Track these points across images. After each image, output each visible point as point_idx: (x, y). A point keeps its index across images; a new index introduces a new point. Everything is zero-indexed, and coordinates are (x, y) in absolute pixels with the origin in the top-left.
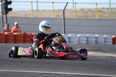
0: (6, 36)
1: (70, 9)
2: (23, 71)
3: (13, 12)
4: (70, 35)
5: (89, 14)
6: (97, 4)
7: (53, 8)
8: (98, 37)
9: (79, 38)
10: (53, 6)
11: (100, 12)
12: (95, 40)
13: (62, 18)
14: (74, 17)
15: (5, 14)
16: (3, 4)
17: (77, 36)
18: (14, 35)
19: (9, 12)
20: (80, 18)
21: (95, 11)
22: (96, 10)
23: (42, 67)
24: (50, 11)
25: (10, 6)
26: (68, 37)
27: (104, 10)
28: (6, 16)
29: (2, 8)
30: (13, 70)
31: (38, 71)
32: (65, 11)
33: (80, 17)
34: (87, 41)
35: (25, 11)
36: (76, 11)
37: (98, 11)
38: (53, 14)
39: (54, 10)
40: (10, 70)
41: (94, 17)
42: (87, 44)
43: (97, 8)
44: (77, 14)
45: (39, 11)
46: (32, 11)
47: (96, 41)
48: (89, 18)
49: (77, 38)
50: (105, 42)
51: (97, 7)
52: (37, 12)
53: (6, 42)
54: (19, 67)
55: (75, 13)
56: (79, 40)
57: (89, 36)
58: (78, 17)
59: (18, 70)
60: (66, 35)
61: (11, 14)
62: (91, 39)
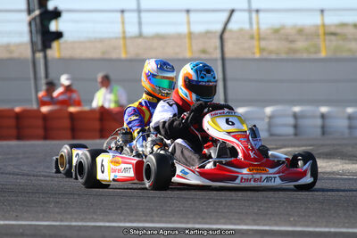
0: (45, 117)
1: (241, 30)
2: (107, 224)
3: (66, 42)
5: (301, 44)
6: (322, 11)
7: (189, 28)
8: (328, 112)
9: (271, 117)
10: (189, 23)
11: (333, 38)
12: (319, 122)
13: (216, 60)
14: (254, 53)
15: (39, 51)
16: (34, 19)
17: (264, 113)
18: (71, 114)
19: (55, 44)
20: (273, 56)
21: (318, 35)
22: (321, 32)
23: (166, 210)
24: (179, 36)
25: (57, 26)
27: (345, 30)
28: (45, 57)
29: (31, 32)
30: (76, 221)
31: (152, 222)
32: (226, 35)
33: (271, 52)
34: (295, 127)
35: (101, 41)
36: (259, 34)
37: (326, 34)
38: (187, 45)
39: (191, 35)
40: (67, 220)
41: (316, 53)
42: (296, 135)
43: (324, 25)
44: (263, 44)
45: (146, 38)
46: (124, 38)
47: (323, 127)
48: (298, 56)
49: (262, 119)
50: (350, 127)
51: (323, 19)
52: (140, 41)
53: (46, 137)
54: (95, 213)
55: (255, 43)
56: (270, 125)
57: (302, 111)
58: (265, 55)
59: (90, 220)
61: (59, 49)
62: (309, 122)
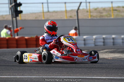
0: (17, 40)
1: (83, 9)
4: (85, 37)
5: (104, 14)
6: (112, 2)
7: (66, 9)
8: (115, 37)
9: (95, 39)
10: (66, 7)
11: (116, 11)
12: (112, 41)
13: (76, 20)
14: (88, 17)
15: (14, 17)
16: (13, 6)
17: (93, 38)
18: (26, 39)
19: (20, 15)
20: (95, 18)
21: (111, 11)
24: (62, 12)
25: (20, 9)
26: (83, 39)
27: (120, 9)
28: (16, 19)
33: (94, 17)
34: (104, 42)
35: (35, 13)
37: (113, 10)
38: (65, 15)
39: (66, 11)
41: (110, 17)
42: (104, 45)
43: (112, 7)
45: (50, 12)
46: (43, 12)
47: (113, 42)
48: (104, 18)
49: (92, 40)
50: (123, 42)
51: (112, 5)
52: (48, 13)
53: (17, 47)
55: (89, 13)
56: (95, 42)
57: (106, 37)
58: (92, 18)
60: (81, 37)
62: (108, 41)
